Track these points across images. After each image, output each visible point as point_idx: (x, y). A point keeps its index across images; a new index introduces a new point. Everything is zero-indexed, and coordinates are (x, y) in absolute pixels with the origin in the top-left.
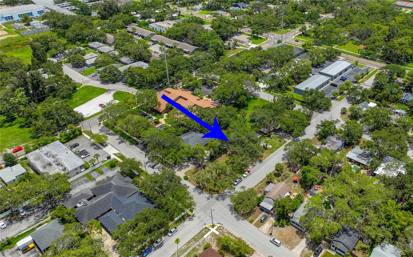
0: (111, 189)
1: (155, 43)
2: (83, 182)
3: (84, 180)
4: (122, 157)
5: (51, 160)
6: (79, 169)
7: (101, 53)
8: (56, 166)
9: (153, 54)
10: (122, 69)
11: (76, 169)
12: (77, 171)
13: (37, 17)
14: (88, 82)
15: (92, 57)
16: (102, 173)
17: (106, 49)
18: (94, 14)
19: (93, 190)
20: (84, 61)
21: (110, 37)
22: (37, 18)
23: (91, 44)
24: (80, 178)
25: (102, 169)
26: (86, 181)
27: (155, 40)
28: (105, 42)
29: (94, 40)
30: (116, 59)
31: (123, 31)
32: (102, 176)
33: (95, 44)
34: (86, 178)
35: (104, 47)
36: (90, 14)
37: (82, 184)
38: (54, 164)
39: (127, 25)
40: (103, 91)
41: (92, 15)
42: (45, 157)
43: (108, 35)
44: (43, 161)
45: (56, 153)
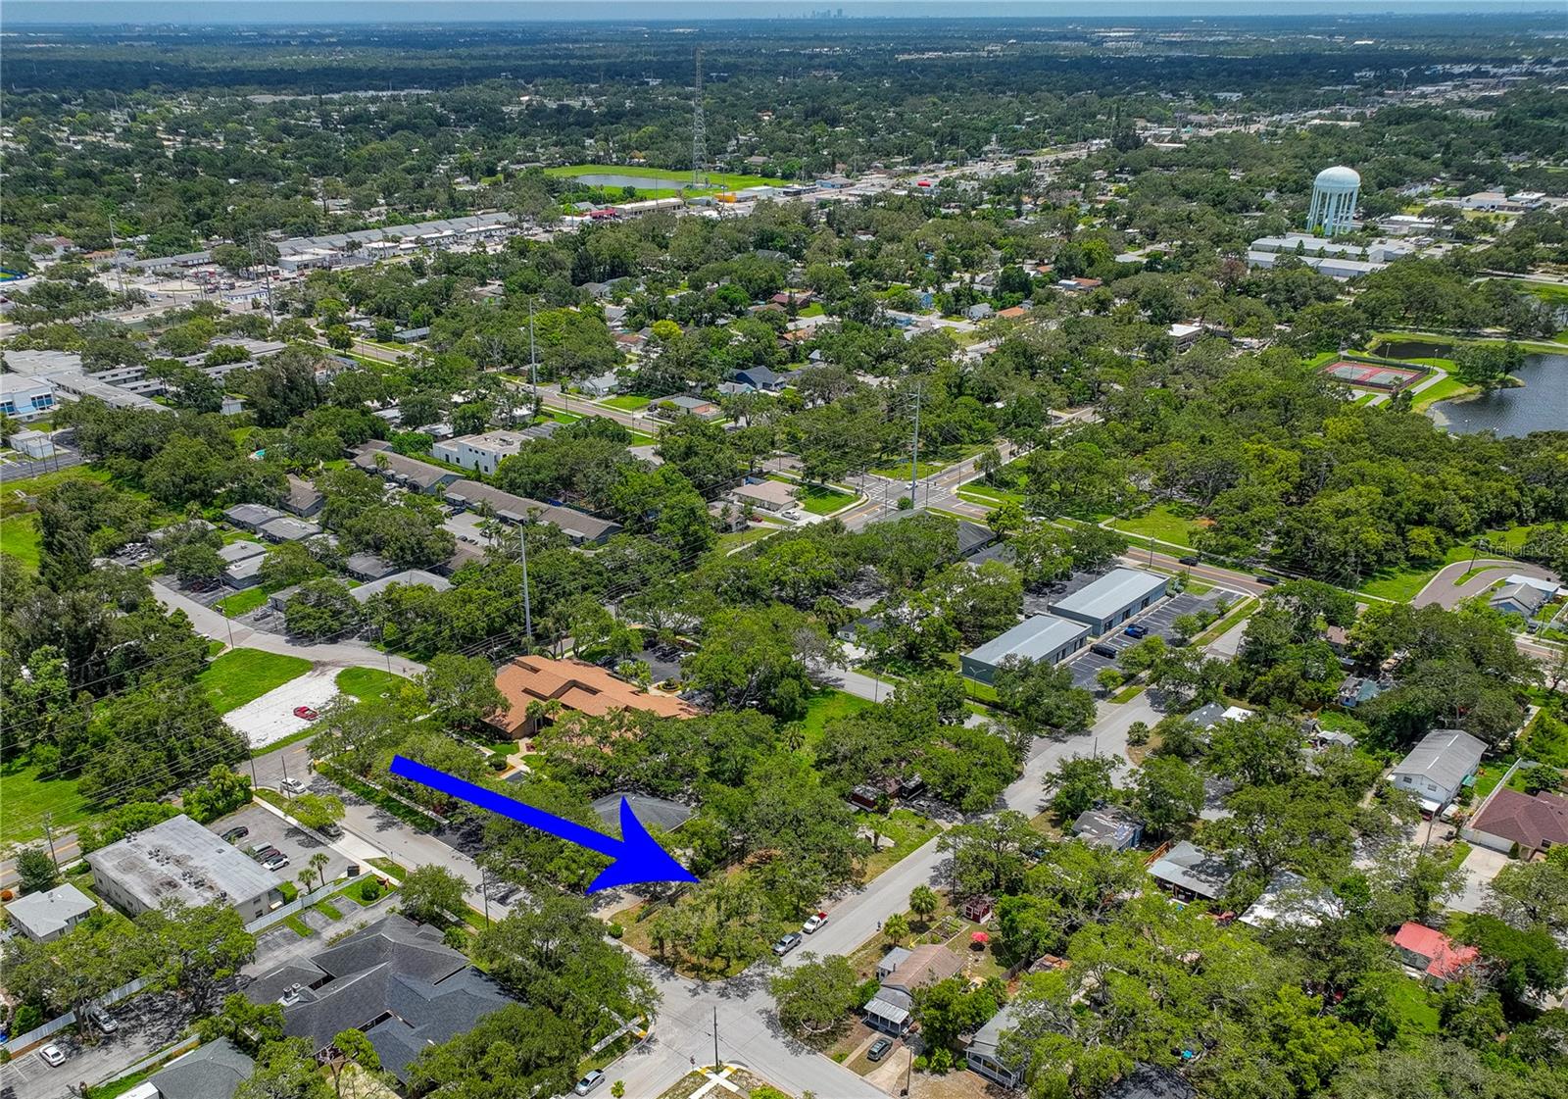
0: (382, 955)
1: (459, 507)
2: (281, 940)
3: (284, 936)
4: (395, 870)
5: (172, 871)
6: (265, 900)
7: (273, 540)
8: (193, 890)
9: (460, 545)
10: (360, 593)
11: (257, 900)
12: (258, 907)
13: (30, 417)
14: (243, 636)
15: (245, 553)
16: (337, 916)
17: (290, 527)
18: (232, 407)
19: (319, 960)
20: (223, 567)
21: (302, 488)
22: (32, 423)
23: (236, 512)
24: (267, 928)
25: (337, 905)
26: (291, 940)
27: (460, 498)
28: (284, 506)
29: (244, 498)
30: (332, 564)
31: (339, 466)
32: (338, 925)
33: (252, 512)
34: (287, 930)
35: (284, 521)
36: (217, 408)
37: (279, 945)
38: (185, 885)
39: (351, 444)
40: (300, 668)
41: (225, 411)
42: (153, 864)
43: (294, 481)
44: (148, 875)
45: (185, 852)
